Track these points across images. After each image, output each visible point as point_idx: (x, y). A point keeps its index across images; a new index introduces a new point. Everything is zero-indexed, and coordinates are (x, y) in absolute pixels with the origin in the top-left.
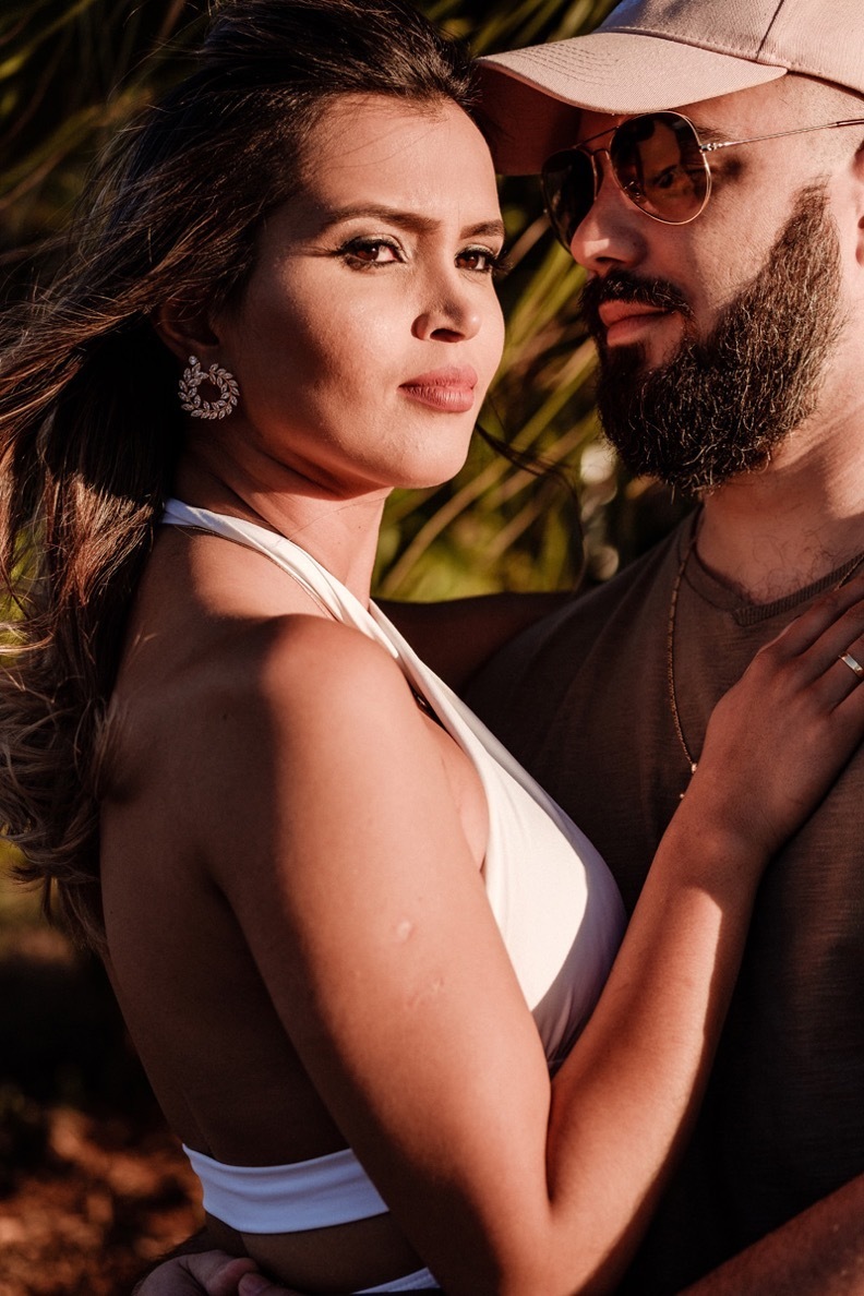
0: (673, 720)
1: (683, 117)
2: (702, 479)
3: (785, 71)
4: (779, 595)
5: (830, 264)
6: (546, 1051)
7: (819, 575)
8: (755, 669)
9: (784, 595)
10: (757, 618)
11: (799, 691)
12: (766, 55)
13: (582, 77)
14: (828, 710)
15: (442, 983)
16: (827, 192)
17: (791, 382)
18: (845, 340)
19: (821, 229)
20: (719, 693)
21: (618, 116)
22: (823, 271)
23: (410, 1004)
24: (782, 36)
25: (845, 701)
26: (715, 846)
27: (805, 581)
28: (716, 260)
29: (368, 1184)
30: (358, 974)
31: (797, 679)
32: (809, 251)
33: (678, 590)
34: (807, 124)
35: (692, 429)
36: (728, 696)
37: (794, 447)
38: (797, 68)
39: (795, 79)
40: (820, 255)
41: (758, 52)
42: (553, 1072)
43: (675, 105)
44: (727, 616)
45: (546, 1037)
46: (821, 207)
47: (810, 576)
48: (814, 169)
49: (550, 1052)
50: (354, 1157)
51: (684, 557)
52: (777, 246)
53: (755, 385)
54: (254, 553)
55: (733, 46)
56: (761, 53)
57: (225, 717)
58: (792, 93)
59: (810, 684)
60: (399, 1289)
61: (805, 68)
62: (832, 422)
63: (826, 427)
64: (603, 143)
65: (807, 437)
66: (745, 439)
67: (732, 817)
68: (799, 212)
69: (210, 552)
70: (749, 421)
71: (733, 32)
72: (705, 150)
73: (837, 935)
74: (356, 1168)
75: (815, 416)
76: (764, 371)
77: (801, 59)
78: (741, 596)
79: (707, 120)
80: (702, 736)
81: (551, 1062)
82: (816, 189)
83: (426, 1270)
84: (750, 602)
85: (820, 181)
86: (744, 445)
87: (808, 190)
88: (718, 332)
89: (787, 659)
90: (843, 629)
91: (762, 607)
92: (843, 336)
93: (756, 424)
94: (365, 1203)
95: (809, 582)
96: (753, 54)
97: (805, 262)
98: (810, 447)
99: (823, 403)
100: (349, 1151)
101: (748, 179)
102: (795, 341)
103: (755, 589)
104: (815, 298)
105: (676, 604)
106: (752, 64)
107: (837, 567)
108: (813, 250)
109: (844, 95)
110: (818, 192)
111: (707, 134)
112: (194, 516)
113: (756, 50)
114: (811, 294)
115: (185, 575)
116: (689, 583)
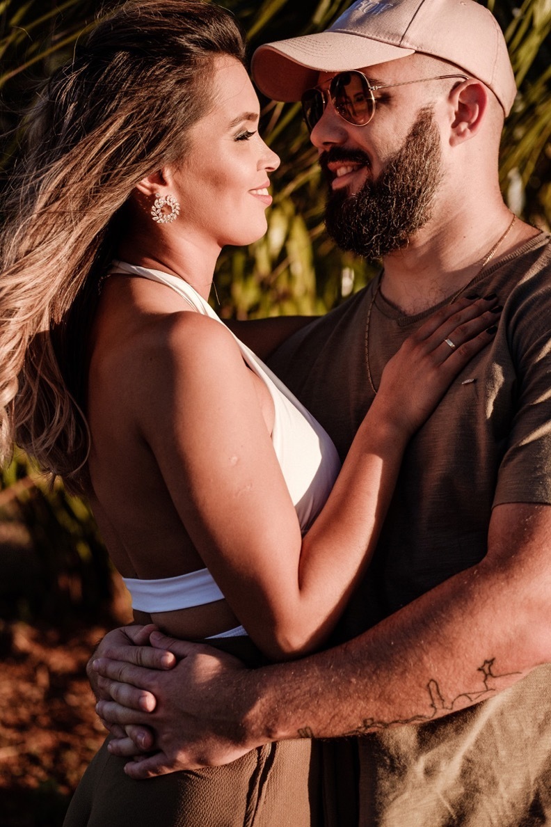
0: (367, 374)
1: (362, 73)
2: (375, 252)
3: (414, 51)
4: (419, 311)
5: (435, 146)
6: (300, 526)
7: (439, 301)
8: (404, 347)
9: (421, 311)
10: (408, 323)
11: (424, 356)
12: (404, 43)
13: (312, 54)
14: (437, 365)
15: (251, 485)
16: (433, 110)
17: (417, 204)
18: (444, 184)
19: (430, 128)
20: (389, 358)
21: (334, 73)
22: (432, 149)
23: (237, 494)
24: (411, 34)
25: (446, 361)
26: (383, 431)
27: (432, 304)
28: (380, 140)
29: (215, 585)
30: (212, 480)
31: (423, 351)
32: (425, 139)
33: (371, 310)
34: (425, 78)
35: (368, 225)
36: (392, 360)
37: (422, 236)
38: (420, 50)
39: (419, 55)
40: (430, 141)
41: (400, 42)
42: (303, 535)
43: (358, 68)
44: (394, 322)
45: (301, 518)
46: (430, 118)
47: (434, 302)
48: (428, 99)
49: (302, 526)
50: (208, 572)
51: (375, 294)
52: (408, 137)
53: (399, 204)
54: (164, 286)
55: (389, 39)
56: (402, 43)
57: (151, 359)
58: (418, 62)
59: (429, 353)
60: (227, 636)
61: (424, 50)
62: (441, 225)
63: (439, 227)
64: (327, 86)
65: (428, 232)
66: (396, 232)
67: (392, 417)
68: (419, 119)
69: (140, 286)
70: (396, 223)
71: (388, 32)
72: (372, 89)
73: (441, 472)
74: (209, 577)
75: (431, 221)
76: (402, 198)
77: (421, 46)
78: (401, 312)
79: (375, 75)
80: (379, 380)
81: (303, 531)
82: (428, 109)
83: (241, 626)
84: (406, 315)
85: (430, 105)
86: (395, 235)
87: (424, 109)
88: (381, 177)
89: (418, 342)
90: (447, 326)
91: (411, 317)
92: (443, 182)
93: (400, 224)
94: (213, 594)
95: (434, 305)
96: (398, 43)
97: (423, 145)
98: (431, 237)
99: (435, 215)
100: (206, 569)
101: (394, 103)
102: (419, 182)
103: (407, 309)
104: (428, 162)
105: (370, 317)
106: (398, 48)
107: (446, 298)
108: (427, 139)
109: (443, 63)
110: (429, 111)
111: (374, 82)
112: (133, 269)
113: (399, 40)
114: (426, 160)
115: (128, 296)
116: (376, 306)
